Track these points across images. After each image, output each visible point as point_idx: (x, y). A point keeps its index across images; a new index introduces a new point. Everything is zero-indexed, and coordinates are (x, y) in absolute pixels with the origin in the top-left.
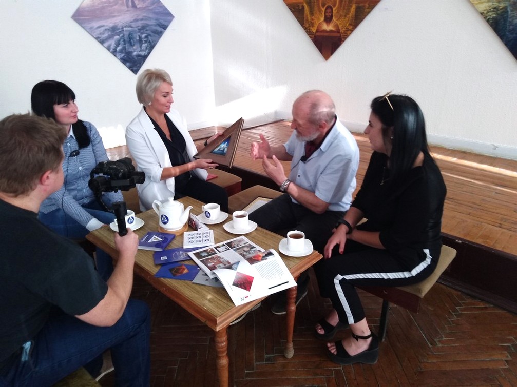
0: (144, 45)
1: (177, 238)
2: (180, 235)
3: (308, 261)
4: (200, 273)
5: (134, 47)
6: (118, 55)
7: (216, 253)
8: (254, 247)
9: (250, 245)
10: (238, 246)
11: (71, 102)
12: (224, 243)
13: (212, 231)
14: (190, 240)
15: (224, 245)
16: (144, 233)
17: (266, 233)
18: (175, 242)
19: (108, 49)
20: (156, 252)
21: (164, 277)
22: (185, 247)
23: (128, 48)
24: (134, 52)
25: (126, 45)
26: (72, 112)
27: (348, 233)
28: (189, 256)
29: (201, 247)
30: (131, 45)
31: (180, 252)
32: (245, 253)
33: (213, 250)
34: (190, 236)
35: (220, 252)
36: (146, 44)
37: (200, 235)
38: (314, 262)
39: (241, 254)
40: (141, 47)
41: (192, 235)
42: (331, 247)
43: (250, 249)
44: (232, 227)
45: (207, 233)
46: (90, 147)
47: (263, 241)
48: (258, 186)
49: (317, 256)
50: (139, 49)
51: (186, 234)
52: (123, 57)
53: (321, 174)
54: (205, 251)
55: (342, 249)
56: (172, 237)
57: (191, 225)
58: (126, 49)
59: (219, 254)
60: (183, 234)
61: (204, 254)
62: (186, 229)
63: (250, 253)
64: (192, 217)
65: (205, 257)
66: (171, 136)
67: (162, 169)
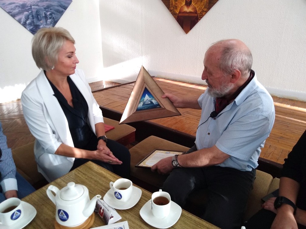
0: (49, 21)
5: (41, 22)
6: (27, 27)
19: (19, 21)
23: (36, 22)
24: (41, 25)
25: (35, 19)
30: (39, 20)
36: (51, 20)
40: (46, 22)
50: (45, 23)
52: (32, 28)
58: (34, 23)
64: (99, 203)
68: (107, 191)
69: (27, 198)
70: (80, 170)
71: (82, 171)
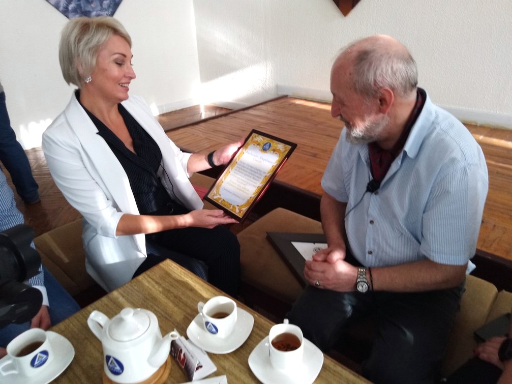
0: (106, 3)
5: (92, 5)
6: (70, 15)
24: (93, 11)
30: (88, 1)
40: (101, 5)
48: (280, 210)
50: (99, 8)
53: (424, 212)
58: (81, 8)
64: (178, 342)
66: (134, 144)
67: (120, 215)
68: (193, 317)
71: (154, 277)
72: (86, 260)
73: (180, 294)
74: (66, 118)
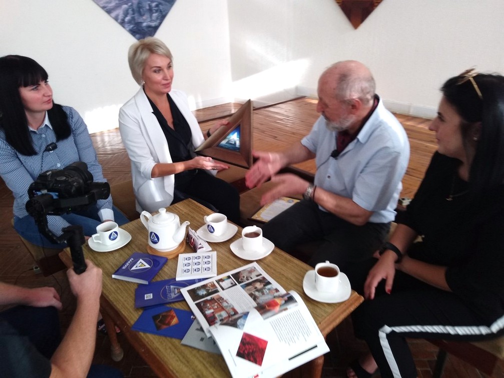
0: (155, 15)
1: (170, 263)
2: (174, 258)
3: (344, 308)
4: (194, 326)
5: (144, 17)
6: (126, 26)
7: (217, 291)
8: (269, 283)
9: (264, 278)
10: (248, 280)
11: (43, 84)
12: (230, 273)
13: (215, 253)
14: (186, 268)
15: (229, 277)
16: (130, 253)
17: (286, 258)
18: (166, 269)
19: (116, 19)
20: (140, 285)
21: (145, 331)
22: (178, 279)
23: (138, 19)
24: (144, 22)
25: (136, 15)
26: (44, 95)
27: (398, 262)
28: (181, 295)
29: (200, 280)
30: (141, 14)
31: (172, 287)
32: (257, 294)
33: (214, 286)
34: (187, 262)
35: (223, 289)
36: (157, 14)
37: (200, 260)
38: (352, 309)
39: (251, 295)
40: (151, 17)
41: (190, 258)
42: (375, 284)
43: (264, 286)
44: (241, 248)
45: (209, 257)
46: (71, 139)
47: (282, 272)
49: (356, 300)
50: (149, 20)
51: (182, 257)
52: (132, 28)
53: (361, 172)
54: (204, 287)
55: (389, 287)
56: (164, 260)
57: (189, 245)
58: (135, 19)
59: (222, 293)
60: (177, 256)
61: (202, 292)
62: (183, 250)
63: (263, 294)
64: (190, 233)
65: (203, 296)
68: (201, 226)
69: (123, 226)
70: (178, 206)
71: (179, 207)
72: (136, 201)
73: (195, 216)
74: (135, 101)
